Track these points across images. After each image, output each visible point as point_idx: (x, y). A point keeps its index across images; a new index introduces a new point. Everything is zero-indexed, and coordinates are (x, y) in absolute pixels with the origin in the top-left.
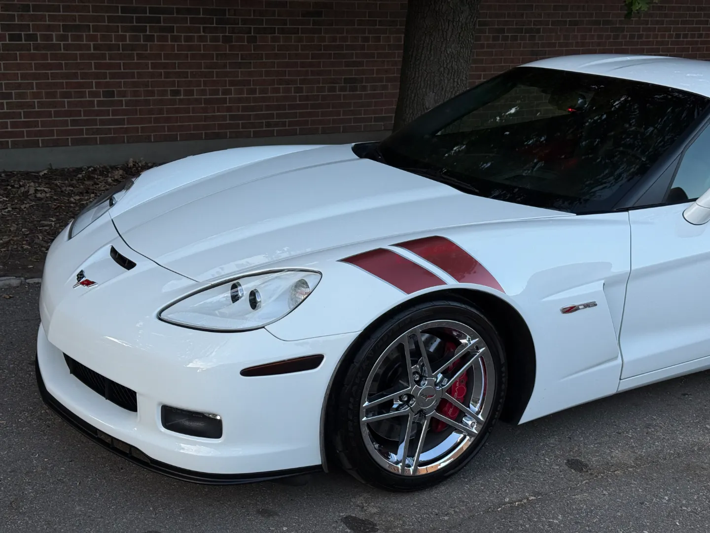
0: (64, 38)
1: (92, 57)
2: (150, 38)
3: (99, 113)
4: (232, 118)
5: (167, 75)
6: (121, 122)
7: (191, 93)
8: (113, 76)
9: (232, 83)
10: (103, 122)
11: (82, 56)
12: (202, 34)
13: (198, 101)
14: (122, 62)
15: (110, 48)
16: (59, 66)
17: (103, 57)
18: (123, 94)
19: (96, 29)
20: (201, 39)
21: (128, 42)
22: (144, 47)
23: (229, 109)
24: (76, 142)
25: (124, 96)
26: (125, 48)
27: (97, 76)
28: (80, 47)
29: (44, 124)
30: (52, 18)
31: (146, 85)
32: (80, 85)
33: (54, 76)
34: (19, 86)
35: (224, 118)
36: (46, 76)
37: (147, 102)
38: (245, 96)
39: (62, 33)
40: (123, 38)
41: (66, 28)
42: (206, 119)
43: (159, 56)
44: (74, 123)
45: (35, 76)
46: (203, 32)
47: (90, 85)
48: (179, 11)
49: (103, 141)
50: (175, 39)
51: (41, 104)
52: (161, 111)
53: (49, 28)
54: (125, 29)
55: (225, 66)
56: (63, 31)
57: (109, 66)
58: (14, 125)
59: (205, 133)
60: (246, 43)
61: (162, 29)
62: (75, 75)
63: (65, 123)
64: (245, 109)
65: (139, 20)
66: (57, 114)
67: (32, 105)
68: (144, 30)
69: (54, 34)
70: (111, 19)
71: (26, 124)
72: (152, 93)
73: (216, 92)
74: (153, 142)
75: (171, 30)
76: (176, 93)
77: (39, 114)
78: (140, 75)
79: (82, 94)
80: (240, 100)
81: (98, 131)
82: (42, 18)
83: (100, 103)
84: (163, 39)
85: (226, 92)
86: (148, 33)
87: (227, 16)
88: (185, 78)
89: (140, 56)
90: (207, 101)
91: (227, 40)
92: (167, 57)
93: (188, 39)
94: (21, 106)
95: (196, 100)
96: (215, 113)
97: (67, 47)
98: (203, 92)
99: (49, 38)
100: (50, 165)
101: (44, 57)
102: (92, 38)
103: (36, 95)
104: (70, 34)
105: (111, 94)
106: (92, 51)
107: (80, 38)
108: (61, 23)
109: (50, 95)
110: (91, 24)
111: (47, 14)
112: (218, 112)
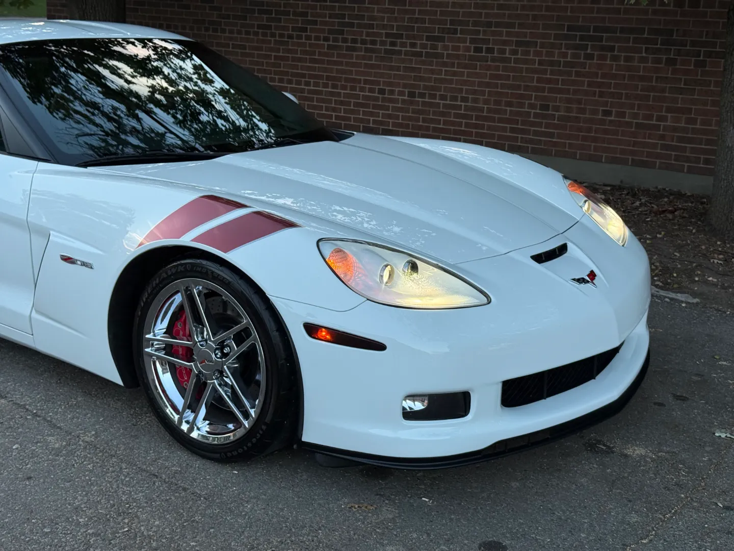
0: (514, 52)
1: (535, 71)
2: (590, 57)
3: (533, 124)
4: (665, 147)
5: (601, 95)
6: (551, 135)
7: (623, 115)
8: (551, 90)
9: (669, 110)
10: (536, 133)
11: (528, 70)
12: (644, 55)
13: (629, 124)
14: (561, 78)
15: (552, 63)
16: (508, 78)
17: (545, 72)
18: (557, 109)
19: (543, 45)
20: (643, 60)
21: (569, 59)
22: (583, 65)
23: (662, 137)
24: (513, 148)
26: (566, 64)
27: (537, 89)
28: (526, 62)
29: (489, 128)
30: (508, 34)
31: (579, 102)
32: (522, 96)
33: (503, 86)
34: (475, 92)
35: (654, 146)
36: (496, 86)
37: (577, 119)
38: (683, 125)
39: (514, 47)
40: (565, 55)
41: (519, 44)
42: (635, 144)
43: (596, 75)
44: (513, 130)
45: (488, 85)
46: (646, 52)
47: (530, 97)
48: (622, 30)
49: (535, 151)
50: (615, 58)
51: (489, 110)
52: (589, 130)
53: (505, 43)
54: (568, 47)
55: (663, 90)
56: (515, 47)
57: (549, 81)
58: (467, 125)
59: (632, 159)
60: (692, 67)
61: (603, 48)
62: (519, 87)
63: (504, 129)
64: (681, 140)
65: (582, 38)
66: (500, 120)
67: (482, 110)
68: (585, 47)
69: (508, 48)
70: (557, 37)
71: (476, 126)
72: (583, 111)
73: (650, 117)
74: (578, 159)
75: (612, 49)
76: (607, 113)
77: (486, 119)
78: (576, 92)
79: (522, 105)
80: (675, 129)
81: (531, 141)
82: (501, 34)
83: (536, 115)
84: (602, 58)
85: (660, 119)
86: (589, 51)
87: (674, 37)
88: (619, 99)
89: (578, 74)
90: (639, 126)
91: (671, 62)
92: (604, 76)
93: (627, 59)
94: (474, 109)
95: (627, 122)
96: (645, 139)
97: (516, 61)
98: (635, 116)
99: (504, 52)
101: (497, 68)
102: (537, 54)
103: (486, 102)
104: (520, 49)
105: (546, 107)
106: (536, 66)
107: (527, 53)
108: (515, 39)
109: (497, 103)
110: (539, 41)
111: (505, 30)
112: (649, 138)
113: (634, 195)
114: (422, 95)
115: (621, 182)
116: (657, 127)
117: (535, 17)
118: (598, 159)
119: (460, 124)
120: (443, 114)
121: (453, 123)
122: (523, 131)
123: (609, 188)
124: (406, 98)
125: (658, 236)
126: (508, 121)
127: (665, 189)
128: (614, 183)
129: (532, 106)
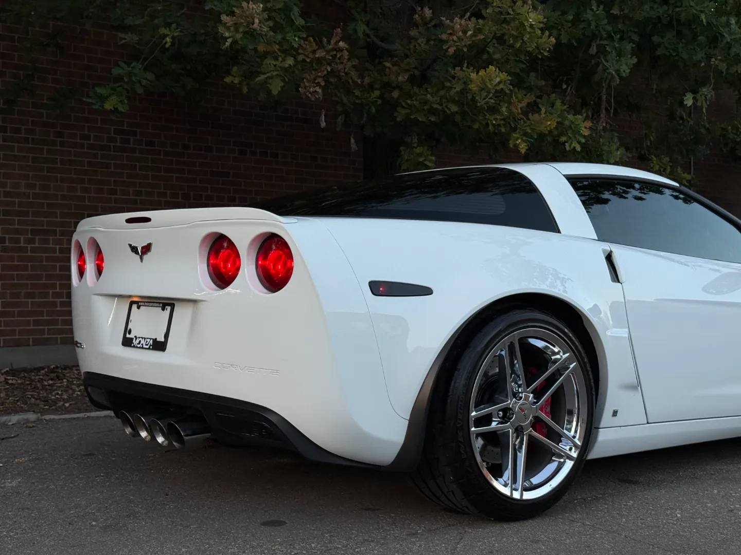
0: (31, 241)
11: (48, 259)
16: (25, 268)
28: (46, 250)
30: (21, 222)
33: (20, 277)
36: (11, 277)
39: (30, 236)
41: (34, 232)
47: (54, 286)
53: (18, 232)
56: (31, 235)
62: (39, 277)
63: (28, 323)
69: (22, 237)
81: (60, 331)
82: (12, 222)
97: (33, 250)
99: (17, 241)
100: (11, 364)
101: (11, 259)
104: (37, 238)
106: (58, 254)
107: (46, 242)
108: (30, 228)
110: (58, 229)
111: (17, 218)
117: (50, 206)
129: (57, 295)
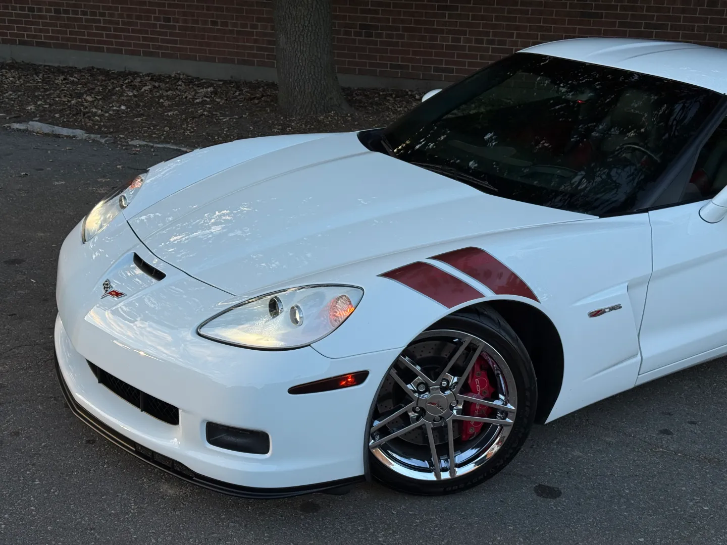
3: (160, 34)
4: (259, 49)
5: (208, 9)
6: (175, 42)
7: (226, 24)
8: (170, 6)
9: (259, 20)
10: (163, 41)
13: (231, 32)
23: (256, 41)
24: (147, 54)
25: (177, 22)
27: (159, 5)
31: (193, 15)
34: (110, 8)
35: (251, 48)
37: (193, 29)
38: (269, 31)
42: (237, 47)
44: (145, 39)
47: (154, 12)
49: (164, 56)
51: (124, 23)
52: (203, 37)
59: (237, 59)
63: (138, 38)
64: (268, 42)
66: (134, 31)
67: (118, 23)
71: (116, 37)
72: (196, 22)
73: (245, 26)
76: (214, 23)
77: (122, 30)
78: (189, 7)
79: (149, 18)
80: (264, 35)
81: (160, 47)
83: (161, 26)
85: (253, 27)
88: (222, 12)
90: (238, 33)
94: (110, 22)
95: (230, 30)
96: (244, 43)
98: (235, 25)
103: (121, 16)
105: (168, 20)
109: (129, 16)
112: (247, 42)
113: (238, 88)
114: (66, 12)
115: (232, 77)
116: (251, 34)
118: (213, 60)
119: (102, 35)
120: (86, 27)
121: (96, 35)
122: (152, 40)
123: (221, 83)
124: (53, 14)
125: (244, 116)
126: (140, 32)
127: (263, 81)
128: (226, 79)
129: (157, 19)
